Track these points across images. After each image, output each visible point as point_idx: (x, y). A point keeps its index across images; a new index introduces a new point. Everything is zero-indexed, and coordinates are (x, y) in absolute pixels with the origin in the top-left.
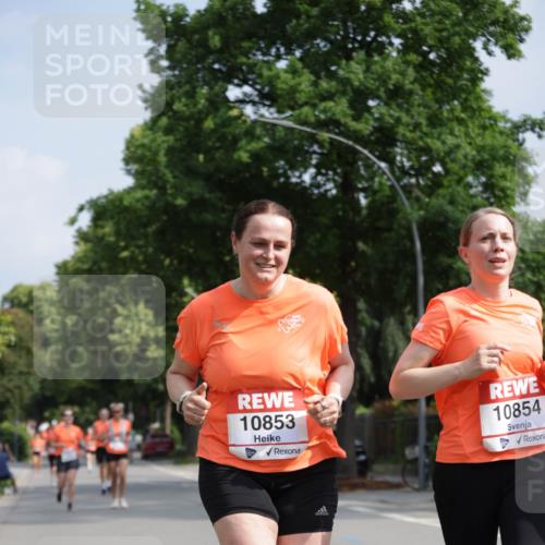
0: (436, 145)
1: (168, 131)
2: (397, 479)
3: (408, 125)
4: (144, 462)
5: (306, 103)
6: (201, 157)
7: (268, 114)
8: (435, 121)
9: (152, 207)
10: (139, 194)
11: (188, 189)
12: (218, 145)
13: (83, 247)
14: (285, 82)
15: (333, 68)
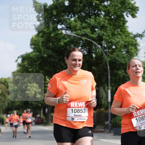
0: (114, 41)
1: (42, 37)
2: (103, 130)
3: (106, 36)
4: (35, 125)
5: (79, 30)
6: (51, 44)
7: (69, 32)
8: (113, 34)
9: (37, 57)
10: (34, 54)
11: (47, 52)
12: (55, 41)
13: (19, 68)
14: (73, 24)
15: (86, 20)
